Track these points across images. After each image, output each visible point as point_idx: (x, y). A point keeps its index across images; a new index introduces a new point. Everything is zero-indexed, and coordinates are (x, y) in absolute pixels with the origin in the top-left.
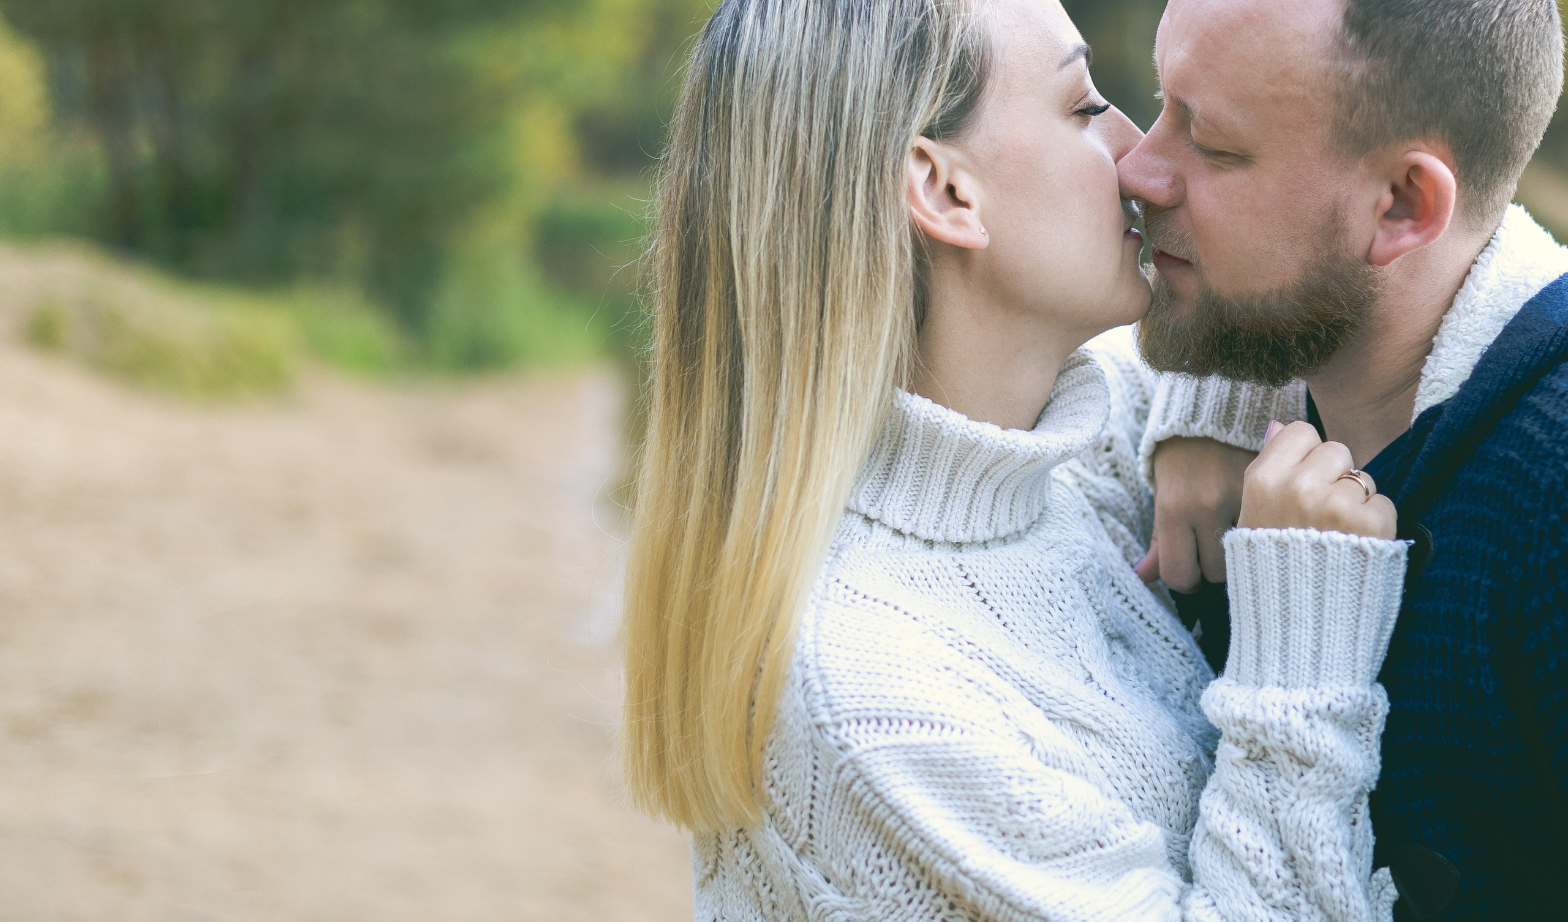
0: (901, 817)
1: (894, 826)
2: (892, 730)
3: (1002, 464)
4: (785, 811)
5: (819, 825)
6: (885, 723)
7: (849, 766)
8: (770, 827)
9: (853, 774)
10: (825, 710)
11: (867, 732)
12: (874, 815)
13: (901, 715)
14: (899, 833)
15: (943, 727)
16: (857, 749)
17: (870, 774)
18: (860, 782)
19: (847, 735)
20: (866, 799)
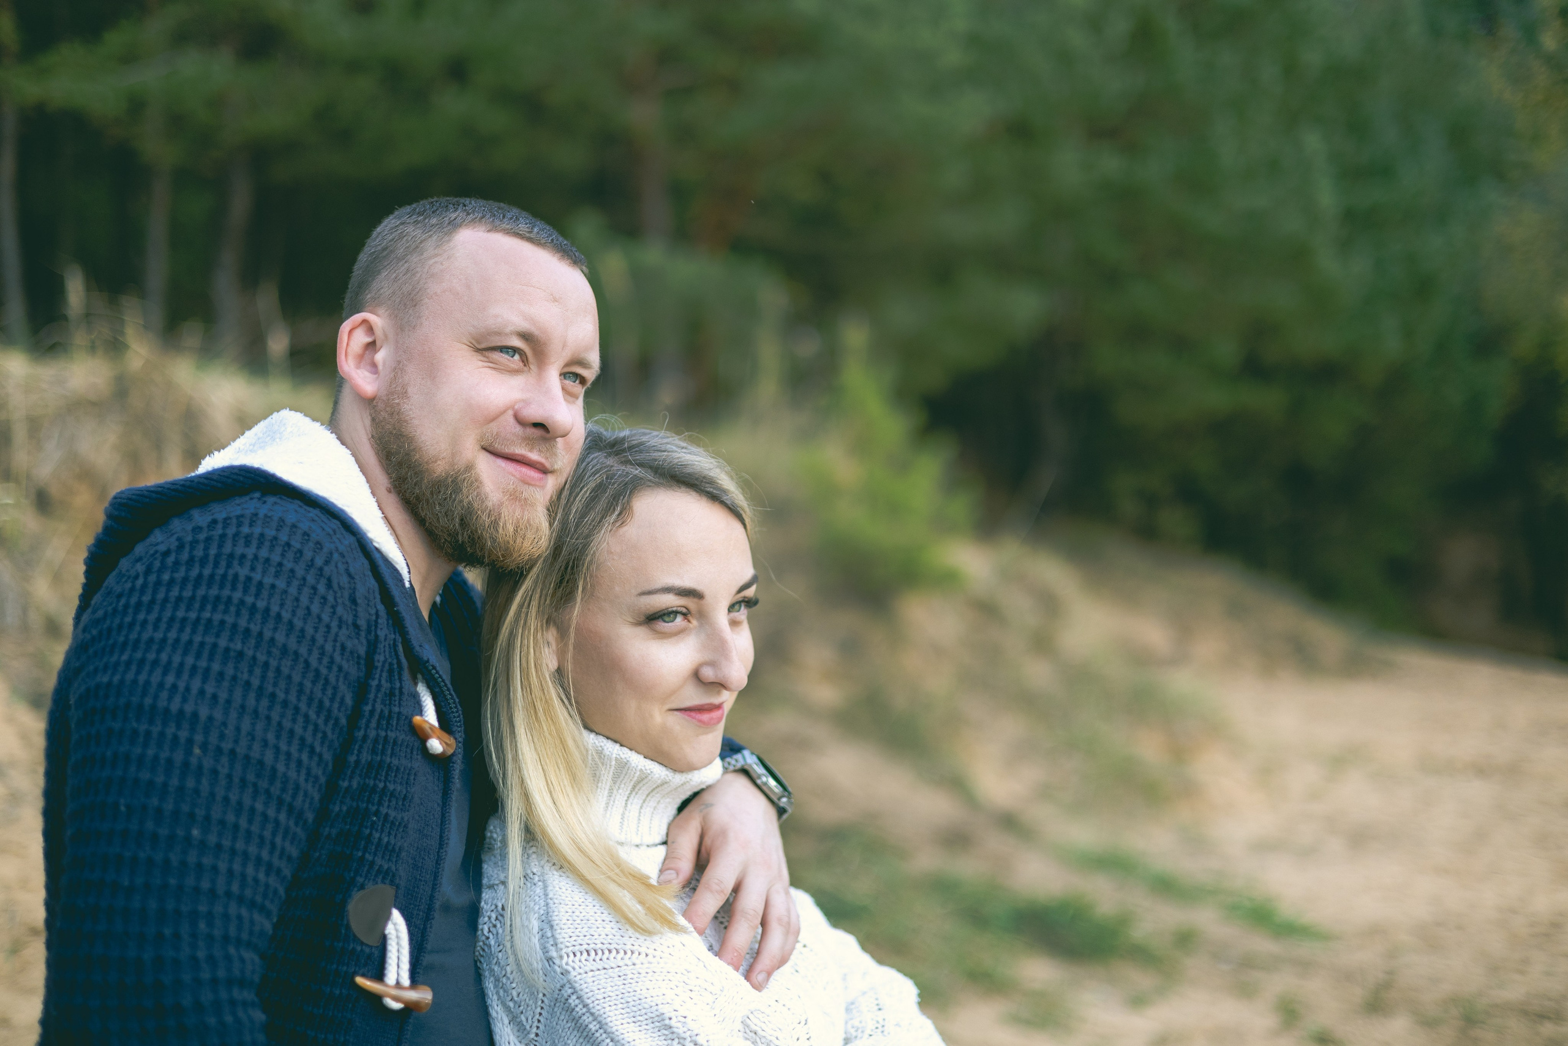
0: (600, 1022)
1: (594, 1029)
2: (598, 958)
3: (644, 782)
4: (520, 1017)
5: (544, 1028)
6: (593, 953)
7: (568, 986)
8: (507, 1027)
9: (570, 991)
10: (553, 948)
11: (580, 961)
12: (581, 1021)
13: (604, 947)
14: (597, 1035)
15: (632, 952)
16: (573, 973)
17: (581, 990)
18: (574, 997)
19: (567, 964)
20: (577, 1009)
